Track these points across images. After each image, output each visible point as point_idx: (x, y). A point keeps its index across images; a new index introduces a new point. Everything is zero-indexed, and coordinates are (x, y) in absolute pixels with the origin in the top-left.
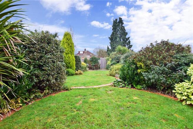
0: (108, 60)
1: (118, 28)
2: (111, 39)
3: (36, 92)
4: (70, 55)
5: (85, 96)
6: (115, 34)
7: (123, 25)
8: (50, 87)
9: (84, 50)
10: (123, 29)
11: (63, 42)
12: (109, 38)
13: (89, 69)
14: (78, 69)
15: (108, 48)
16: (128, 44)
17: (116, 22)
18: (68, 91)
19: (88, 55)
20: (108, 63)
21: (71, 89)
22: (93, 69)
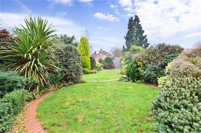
0: (122, 60)
1: (134, 27)
2: (127, 38)
3: (64, 82)
4: (86, 56)
5: (95, 86)
6: (130, 33)
7: (140, 23)
8: (72, 80)
9: (100, 50)
10: (139, 27)
11: (80, 46)
12: (125, 37)
13: (104, 69)
14: (93, 68)
15: (124, 47)
16: (144, 42)
17: (131, 21)
18: (84, 84)
19: (104, 55)
20: (122, 63)
21: (86, 82)
22: (108, 69)
